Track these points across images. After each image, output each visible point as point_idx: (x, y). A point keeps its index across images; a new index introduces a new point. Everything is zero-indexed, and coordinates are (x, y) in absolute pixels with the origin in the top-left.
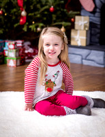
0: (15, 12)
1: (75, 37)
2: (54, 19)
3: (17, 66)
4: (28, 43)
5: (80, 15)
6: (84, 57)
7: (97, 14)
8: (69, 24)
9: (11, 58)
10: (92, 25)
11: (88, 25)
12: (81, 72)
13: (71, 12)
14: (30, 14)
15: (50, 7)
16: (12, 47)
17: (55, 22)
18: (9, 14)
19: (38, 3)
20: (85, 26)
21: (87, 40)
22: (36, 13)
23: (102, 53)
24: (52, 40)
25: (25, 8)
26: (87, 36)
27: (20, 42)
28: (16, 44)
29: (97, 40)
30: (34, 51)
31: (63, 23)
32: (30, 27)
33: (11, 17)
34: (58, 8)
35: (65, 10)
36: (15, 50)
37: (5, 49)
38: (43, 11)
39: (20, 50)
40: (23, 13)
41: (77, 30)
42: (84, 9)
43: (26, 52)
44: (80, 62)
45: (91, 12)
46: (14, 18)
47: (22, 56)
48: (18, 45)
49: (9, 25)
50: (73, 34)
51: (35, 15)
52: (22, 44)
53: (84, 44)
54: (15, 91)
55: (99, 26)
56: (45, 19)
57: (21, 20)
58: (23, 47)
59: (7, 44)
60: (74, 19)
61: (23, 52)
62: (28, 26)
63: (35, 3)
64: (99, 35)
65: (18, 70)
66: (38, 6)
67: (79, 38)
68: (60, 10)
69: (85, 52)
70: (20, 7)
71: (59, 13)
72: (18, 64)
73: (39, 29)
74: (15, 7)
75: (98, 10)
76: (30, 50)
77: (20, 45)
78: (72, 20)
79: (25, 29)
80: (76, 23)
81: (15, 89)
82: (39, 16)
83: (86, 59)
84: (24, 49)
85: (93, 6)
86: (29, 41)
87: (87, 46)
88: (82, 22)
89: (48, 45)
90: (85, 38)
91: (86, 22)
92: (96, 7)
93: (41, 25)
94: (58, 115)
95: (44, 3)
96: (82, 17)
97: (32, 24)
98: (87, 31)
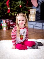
0: (5, 8)
1: (30, 17)
2: (21, 10)
3: (7, 30)
4: (11, 20)
5: (32, 8)
6: (34, 26)
7: (39, 8)
8: (28, 12)
9: (4, 27)
10: (37, 12)
11: (35, 12)
12: (33, 31)
13: (28, 7)
14: (11, 9)
15: (20, 5)
16: (4, 22)
17: (22, 11)
18: (3, 9)
20: (34, 13)
22: (14, 8)
23: (41, 23)
24: (21, 19)
25: (9, 6)
26: (35, 17)
27: (8, 20)
28: (6, 21)
29: (39, 18)
30: (14, 24)
31: (25, 12)
32: (12, 14)
33: (4, 10)
34: (23, 6)
35: (26, 7)
36: (6, 24)
37: (2, 23)
38: (17, 7)
39: (8, 23)
40: (9, 8)
41: (31, 15)
42: (34, 6)
43: (10, 24)
44: (33, 27)
45: (37, 7)
46: (5, 10)
48: (7, 21)
49: (3, 13)
50: (29, 16)
51: (14, 9)
52: (9, 21)
53: (34, 20)
54: (6, 40)
55: (40, 13)
56: (18, 10)
57: (8, 11)
58: (9, 22)
59: (2, 21)
60: (30, 10)
61: (9, 24)
62: (11, 13)
64: (40, 16)
65: (7, 32)
66: (15, 5)
67: (32, 17)
68: (24, 7)
69: (35, 23)
70: (7, 6)
71: (23, 8)
72: (7, 29)
73: (15, 15)
74: (5, 6)
75: (39, 6)
76: (12, 23)
77: (8, 21)
78: (29, 10)
79: (10, 15)
80: (31, 12)
81: (6, 39)
82: (15, 9)
83: (35, 26)
84: (10, 23)
86: (12, 19)
87: (35, 21)
88: (33, 11)
89: (20, 21)
90: (34, 18)
91: (35, 11)
92: (38, 5)
93: (16, 13)
94: (24, 49)
95: (17, 4)
96: (33, 9)
97: (12, 13)
98: (35, 15)
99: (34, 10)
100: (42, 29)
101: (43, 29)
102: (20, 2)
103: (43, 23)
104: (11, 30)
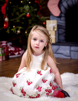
2: (30, 23)
3: (3, 61)
5: (49, 19)
7: (62, 18)
10: (59, 26)
11: (56, 27)
13: (42, 17)
15: (27, 13)
19: (17, 11)
20: (54, 28)
21: (56, 38)
23: (68, 47)
25: (7, 15)
26: (56, 35)
27: (5, 42)
28: (1, 43)
30: (15, 49)
32: (12, 30)
34: (32, 15)
35: (38, 16)
38: (21, 18)
39: (4, 48)
40: (6, 19)
45: (58, 17)
47: (6, 53)
48: (3, 44)
53: (54, 42)
55: (65, 27)
56: (23, 23)
57: (5, 25)
58: (6, 46)
60: (45, 22)
62: (10, 29)
63: (15, 11)
64: (65, 34)
66: (18, 13)
68: (34, 16)
69: (55, 47)
71: (33, 18)
73: (19, 32)
75: (63, 15)
77: (5, 44)
78: (44, 23)
82: (18, 21)
83: (56, 53)
84: (8, 48)
85: (59, 12)
87: (56, 43)
88: (51, 24)
90: (54, 37)
92: (61, 13)
93: (20, 28)
95: (21, 11)
96: (52, 21)
97: (13, 28)
98: (56, 31)
99: (53, 23)
100: (69, 58)
101: (71, 59)
102: (27, 7)
103: (71, 46)
104: (10, 60)
